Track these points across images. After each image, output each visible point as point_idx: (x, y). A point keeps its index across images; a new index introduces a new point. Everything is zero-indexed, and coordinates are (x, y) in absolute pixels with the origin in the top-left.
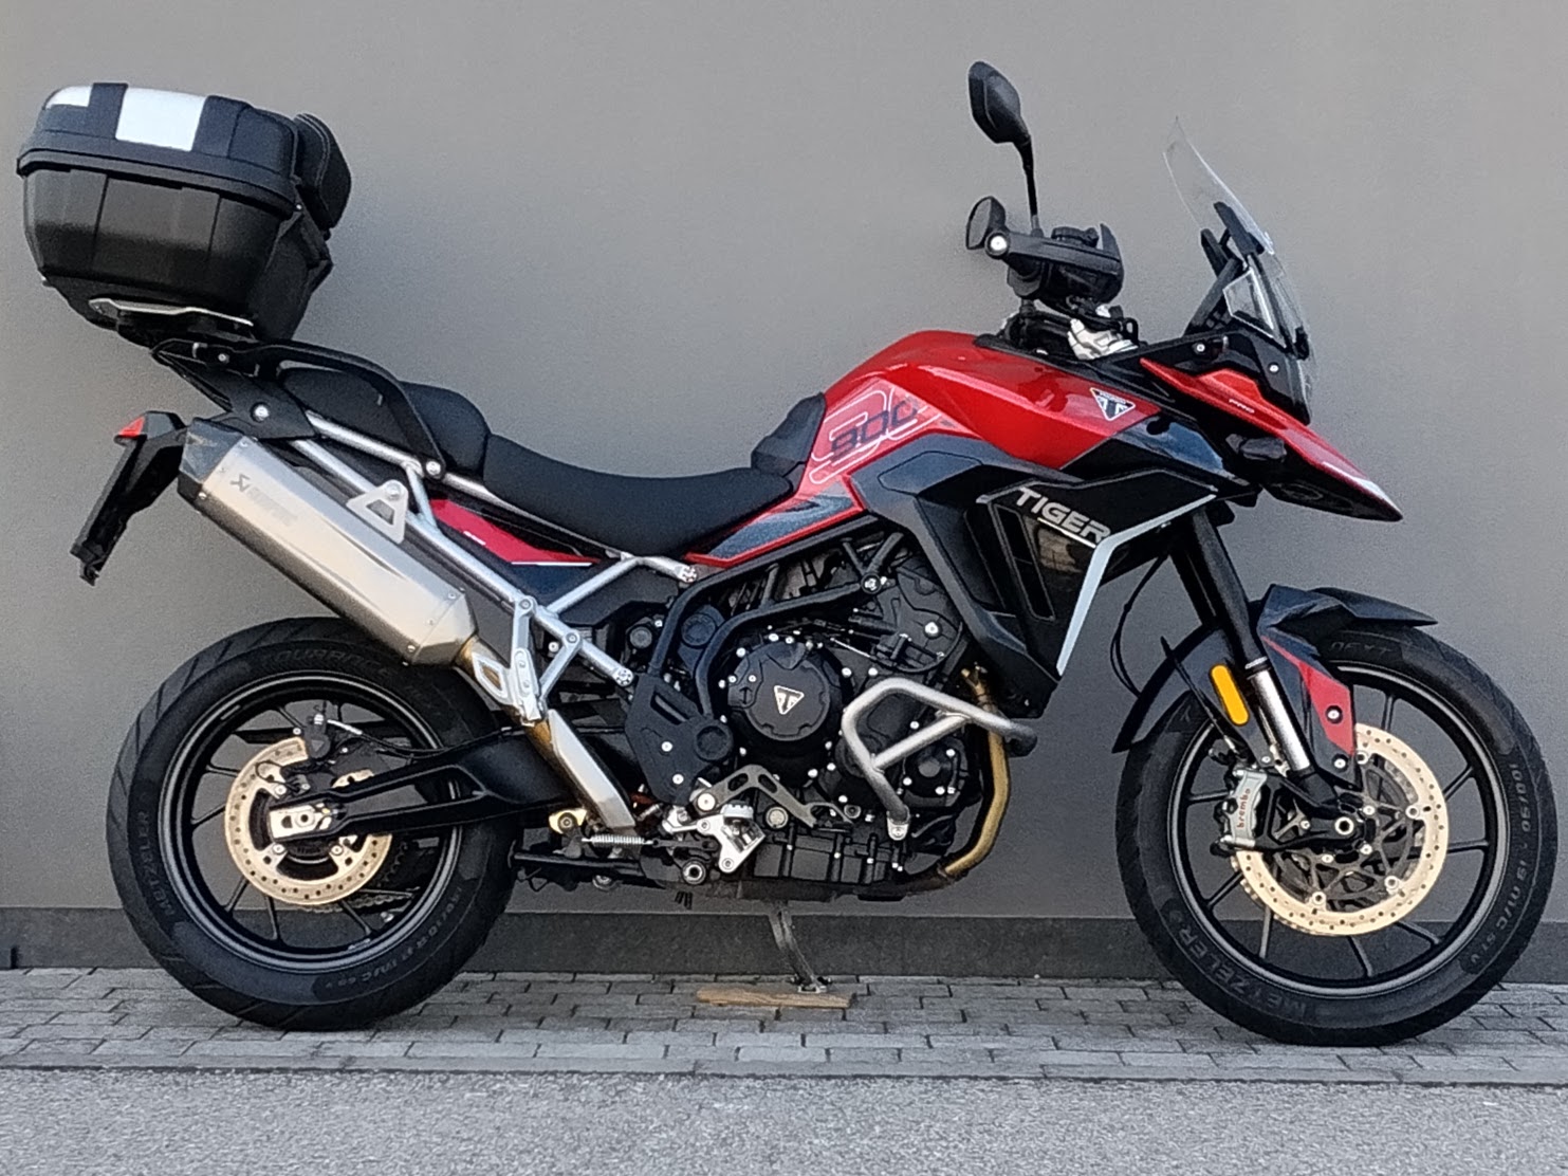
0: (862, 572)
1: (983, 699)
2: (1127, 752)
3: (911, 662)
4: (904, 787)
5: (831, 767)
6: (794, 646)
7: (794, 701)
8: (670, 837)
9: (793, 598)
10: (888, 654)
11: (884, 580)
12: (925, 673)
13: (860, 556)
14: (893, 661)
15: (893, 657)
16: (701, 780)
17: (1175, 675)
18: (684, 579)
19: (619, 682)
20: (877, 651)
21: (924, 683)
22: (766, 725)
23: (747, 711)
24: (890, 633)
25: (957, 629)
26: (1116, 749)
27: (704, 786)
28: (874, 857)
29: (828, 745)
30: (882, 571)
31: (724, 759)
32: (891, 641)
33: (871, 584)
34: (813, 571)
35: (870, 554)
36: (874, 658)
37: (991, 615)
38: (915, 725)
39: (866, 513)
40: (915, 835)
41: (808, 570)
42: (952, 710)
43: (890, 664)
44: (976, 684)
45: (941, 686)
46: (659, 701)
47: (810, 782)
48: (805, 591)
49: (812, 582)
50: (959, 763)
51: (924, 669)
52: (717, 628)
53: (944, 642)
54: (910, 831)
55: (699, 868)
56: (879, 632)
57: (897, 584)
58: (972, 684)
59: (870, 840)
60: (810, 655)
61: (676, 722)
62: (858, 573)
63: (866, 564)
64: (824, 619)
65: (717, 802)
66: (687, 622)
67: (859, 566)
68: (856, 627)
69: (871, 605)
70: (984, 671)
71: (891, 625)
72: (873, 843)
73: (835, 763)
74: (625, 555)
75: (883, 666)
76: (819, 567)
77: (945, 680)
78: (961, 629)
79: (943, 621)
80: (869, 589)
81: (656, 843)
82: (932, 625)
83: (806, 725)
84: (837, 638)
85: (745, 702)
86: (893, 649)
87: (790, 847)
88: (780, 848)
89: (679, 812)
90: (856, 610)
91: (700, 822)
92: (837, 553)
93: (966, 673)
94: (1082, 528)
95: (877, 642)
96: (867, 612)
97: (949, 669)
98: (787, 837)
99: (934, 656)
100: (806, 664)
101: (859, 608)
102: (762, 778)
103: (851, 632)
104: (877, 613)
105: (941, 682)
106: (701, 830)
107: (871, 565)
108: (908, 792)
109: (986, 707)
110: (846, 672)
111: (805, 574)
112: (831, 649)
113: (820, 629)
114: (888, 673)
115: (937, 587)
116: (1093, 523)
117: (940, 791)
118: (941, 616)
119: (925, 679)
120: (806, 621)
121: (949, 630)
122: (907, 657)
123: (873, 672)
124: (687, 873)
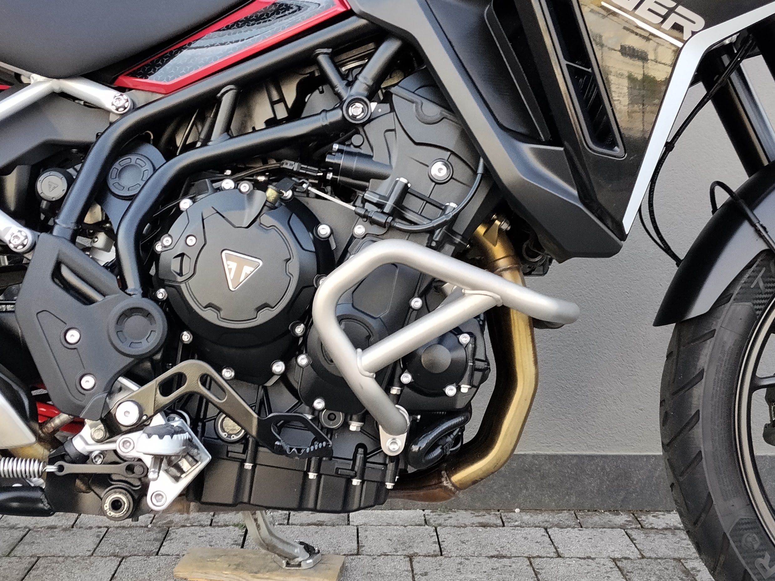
0: (345, 95)
1: (503, 263)
2: (675, 324)
3: (409, 216)
4: (402, 385)
5: (303, 360)
6: (250, 195)
7: (248, 270)
8: (84, 459)
9: (254, 130)
10: (380, 206)
11: (373, 105)
12: (431, 232)
13: (344, 77)
14: (389, 215)
15: (387, 210)
16: (123, 381)
17: (745, 229)
18: (113, 109)
19: (11, 246)
20: (364, 201)
21: (429, 246)
22: (209, 305)
23: (183, 286)
24: (383, 177)
25: (475, 173)
26: (661, 321)
27: (127, 389)
28: (362, 478)
29: (299, 330)
30: (372, 95)
31: (155, 352)
32: (383, 187)
33: (356, 110)
34: (282, 100)
35: (355, 72)
36: (362, 212)
37: (526, 148)
38: (416, 303)
39: (349, 14)
40: (415, 448)
41: (276, 97)
42: (474, 287)
43: (382, 219)
44: (495, 245)
45: (449, 248)
46: (65, 272)
47: (275, 379)
48: (272, 123)
49: (282, 113)
50: (475, 349)
51: (431, 225)
52: (155, 170)
53: (454, 188)
54: (410, 442)
55: (124, 499)
56: (367, 176)
57: (392, 109)
58: (489, 244)
59: (356, 452)
60: (269, 206)
61: (87, 300)
62: (338, 95)
63: (350, 84)
64: (295, 160)
65: (141, 414)
66: (117, 166)
67: (340, 86)
68: (336, 169)
69: (357, 139)
70: (505, 226)
71: (385, 166)
72: (360, 457)
73: (309, 355)
74: (36, 77)
75: (373, 222)
76: (290, 93)
77: (458, 240)
78: (480, 170)
79: (453, 159)
80: (354, 117)
81: (61, 468)
82: (439, 165)
83: (265, 306)
84: (313, 185)
85: (181, 274)
86: (387, 199)
87: (248, 466)
88: (237, 465)
89: (91, 427)
90: (336, 147)
91: (120, 439)
92: (312, 73)
93: (481, 230)
94: (665, 18)
95: (364, 189)
96: (352, 149)
97: (461, 227)
98: (244, 452)
99: (442, 208)
100: (266, 219)
101: (342, 143)
102: (205, 380)
103: (330, 176)
104: (365, 150)
105: (452, 243)
106: (123, 451)
107: (357, 84)
108: (406, 390)
109: (507, 274)
110: (324, 230)
111: (273, 103)
112: (304, 200)
113: (291, 173)
114: (380, 231)
115: (445, 113)
116: (681, 9)
117: (450, 391)
118: (453, 153)
119: (431, 240)
120: (273, 164)
121: (462, 172)
122: (404, 208)
123: (359, 230)
124: (107, 506)
